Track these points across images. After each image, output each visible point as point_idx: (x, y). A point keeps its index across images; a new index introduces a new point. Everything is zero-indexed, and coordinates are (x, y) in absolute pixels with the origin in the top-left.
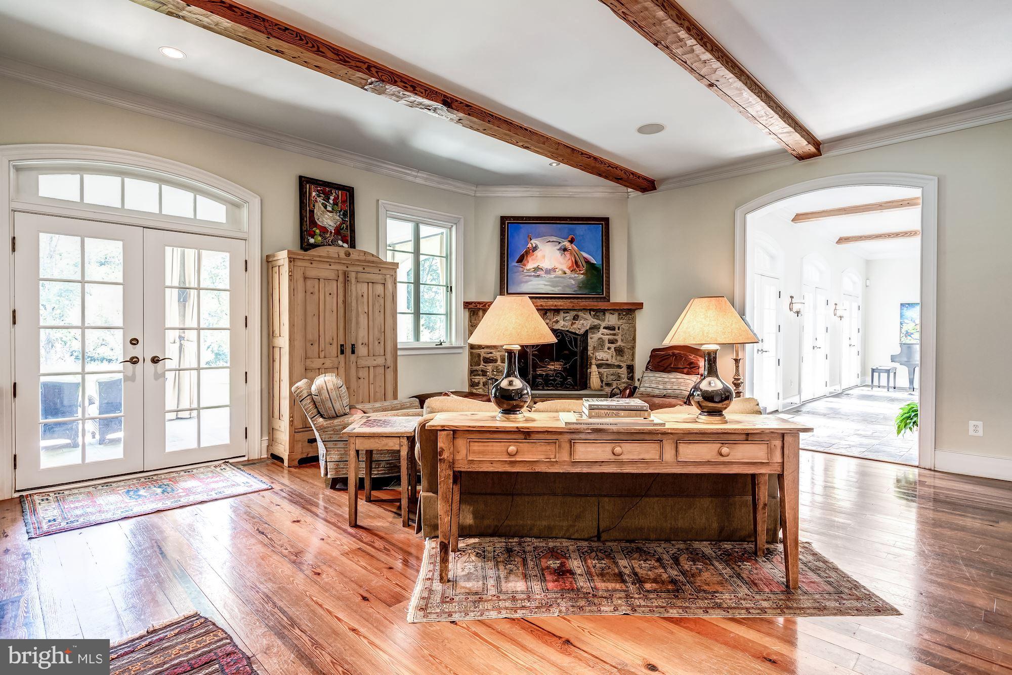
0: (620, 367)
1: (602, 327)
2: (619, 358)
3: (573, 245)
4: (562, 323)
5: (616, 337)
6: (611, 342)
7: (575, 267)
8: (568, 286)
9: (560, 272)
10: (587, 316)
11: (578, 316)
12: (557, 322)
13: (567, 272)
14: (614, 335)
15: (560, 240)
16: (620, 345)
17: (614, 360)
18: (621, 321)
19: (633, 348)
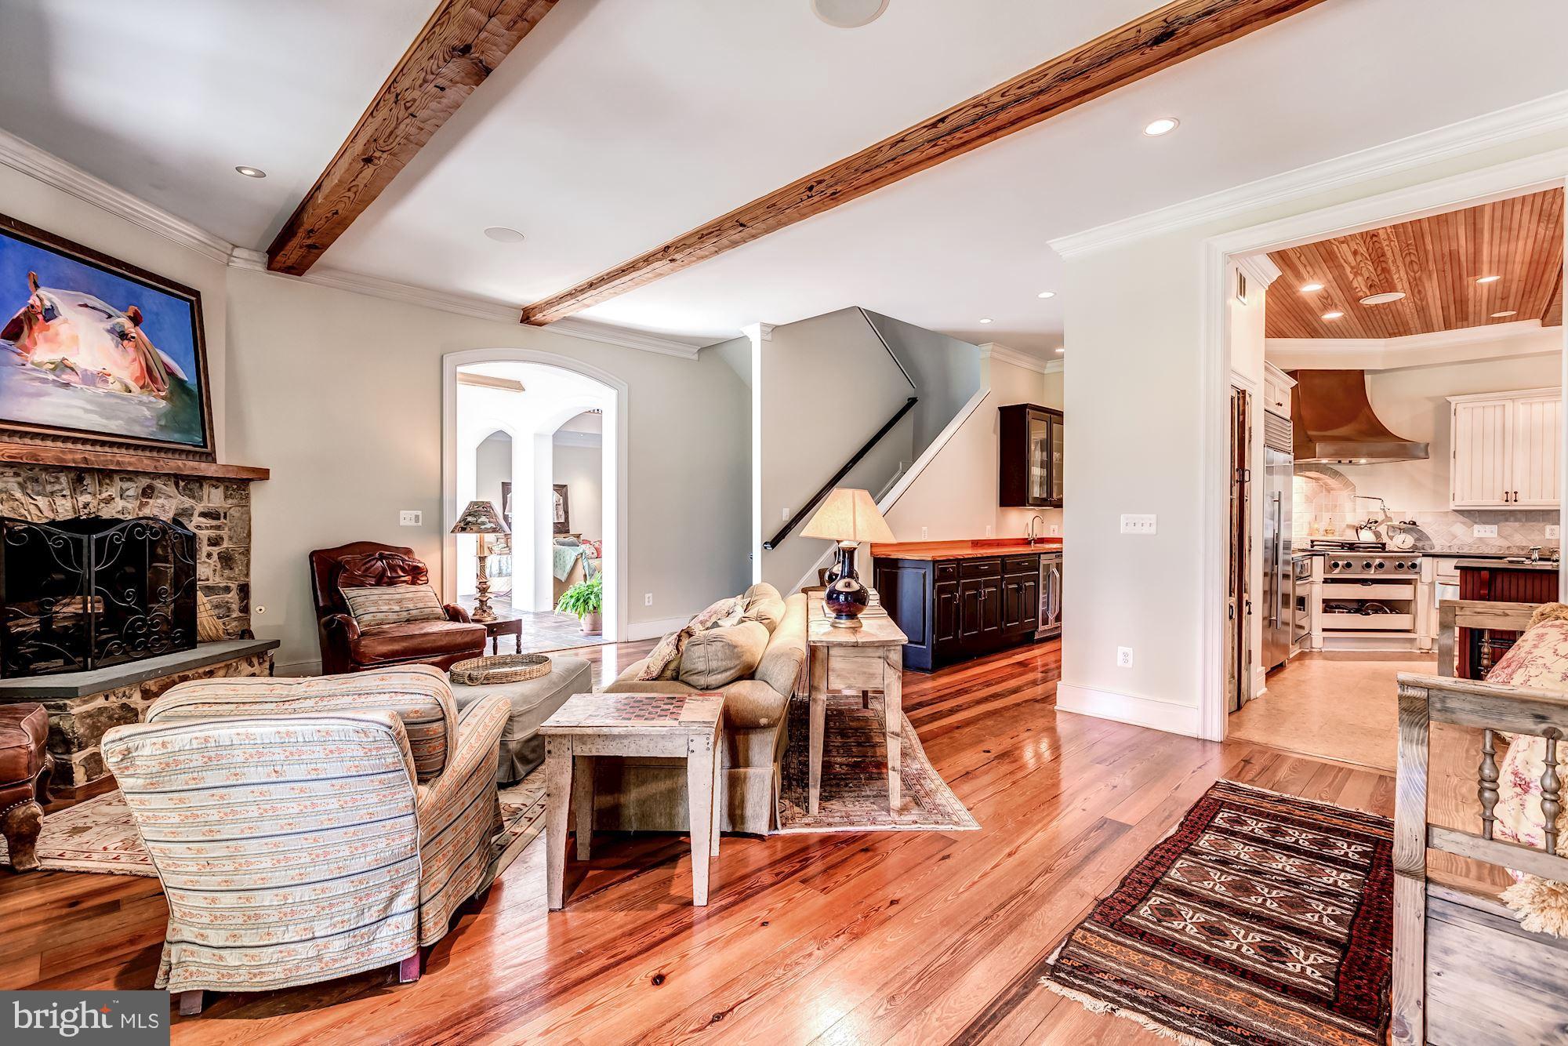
0: (227, 589)
1: (196, 513)
2: (227, 572)
3: (137, 328)
4: (119, 504)
5: (221, 533)
6: (214, 542)
7: (147, 379)
8: (135, 421)
9: (117, 386)
10: (171, 489)
11: (151, 487)
12: (109, 500)
13: (133, 389)
14: (218, 528)
15: (111, 310)
16: (227, 549)
17: (218, 579)
18: (230, 501)
19: (247, 552)
